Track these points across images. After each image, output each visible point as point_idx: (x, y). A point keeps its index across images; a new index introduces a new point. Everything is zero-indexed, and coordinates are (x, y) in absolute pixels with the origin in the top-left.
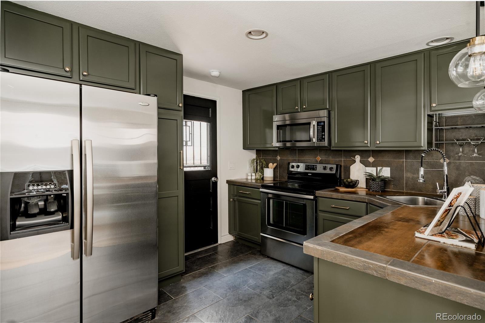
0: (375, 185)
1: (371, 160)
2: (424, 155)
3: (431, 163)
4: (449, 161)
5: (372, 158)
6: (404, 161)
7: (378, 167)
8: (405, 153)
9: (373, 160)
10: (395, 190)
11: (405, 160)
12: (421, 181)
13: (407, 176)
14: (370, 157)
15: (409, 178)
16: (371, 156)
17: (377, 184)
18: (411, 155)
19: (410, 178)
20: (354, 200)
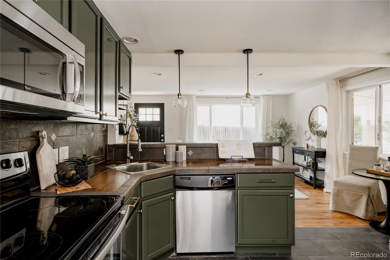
1: (54, 137)
5: (54, 134)
7: (60, 148)
8: (76, 128)
18: (80, 130)
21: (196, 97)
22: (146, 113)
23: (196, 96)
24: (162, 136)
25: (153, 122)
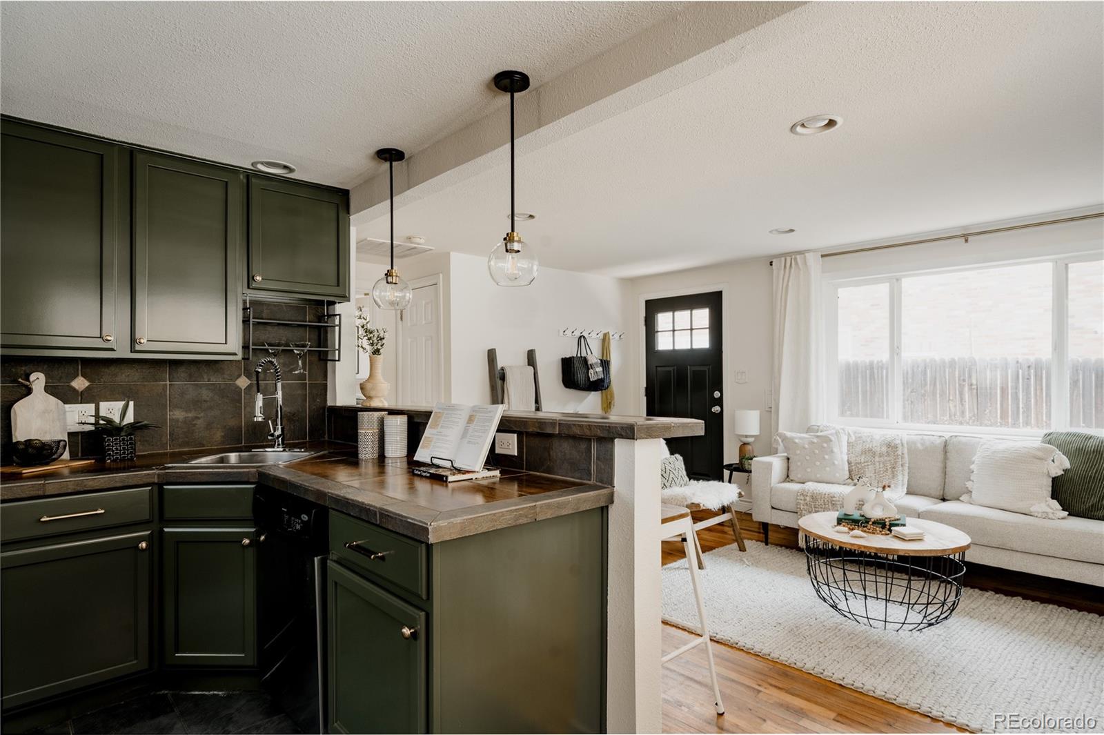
0: (120, 446)
1: (80, 383)
2: (260, 370)
3: (220, 387)
4: (250, 382)
5: (82, 379)
6: (166, 384)
7: (101, 403)
8: (168, 368)
9: (87, 384)
10: (146, 453)
11: (168, 383)
12: (260, 419)
13: (174, 417)
14: (75, 376)
15: (177, 421)
16: (78, 375)
17: (127, 441)
18: (182, 372)
19: (181, 420)
20: (118, 485)
21: (822, 256)
22: (674, 327)
23: (820, 254)
24: (717, 394)
25: (692, 353)
